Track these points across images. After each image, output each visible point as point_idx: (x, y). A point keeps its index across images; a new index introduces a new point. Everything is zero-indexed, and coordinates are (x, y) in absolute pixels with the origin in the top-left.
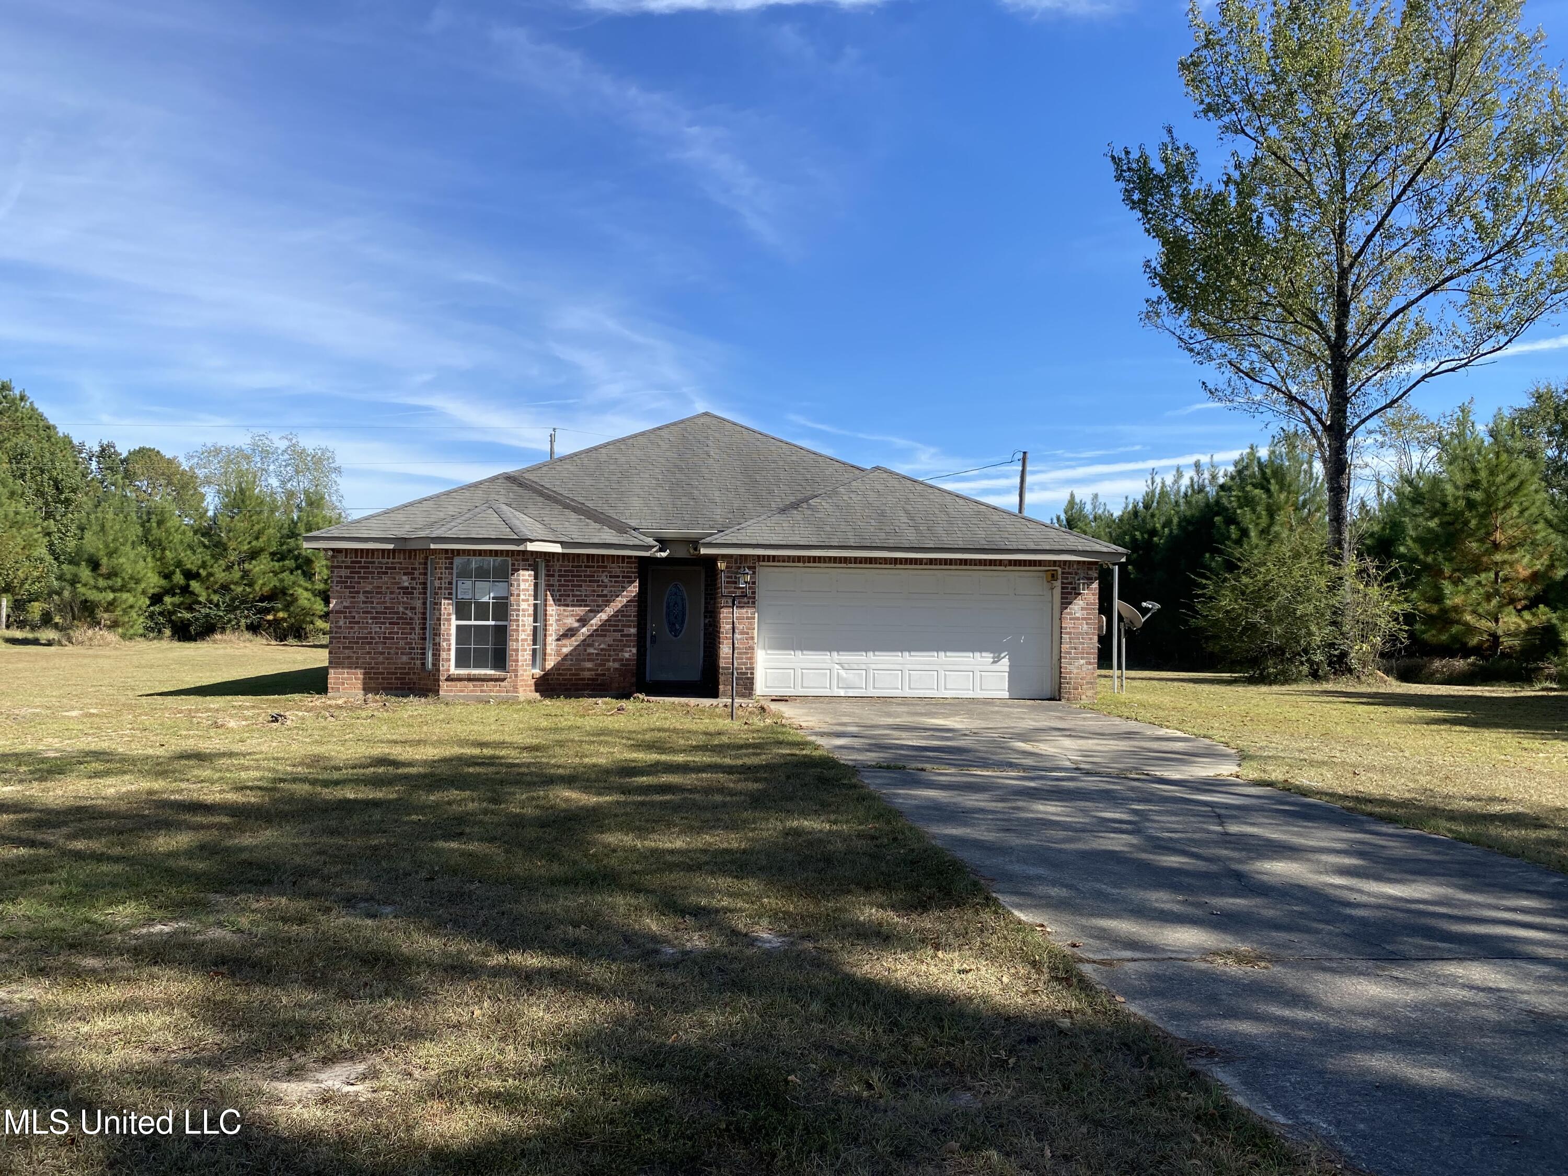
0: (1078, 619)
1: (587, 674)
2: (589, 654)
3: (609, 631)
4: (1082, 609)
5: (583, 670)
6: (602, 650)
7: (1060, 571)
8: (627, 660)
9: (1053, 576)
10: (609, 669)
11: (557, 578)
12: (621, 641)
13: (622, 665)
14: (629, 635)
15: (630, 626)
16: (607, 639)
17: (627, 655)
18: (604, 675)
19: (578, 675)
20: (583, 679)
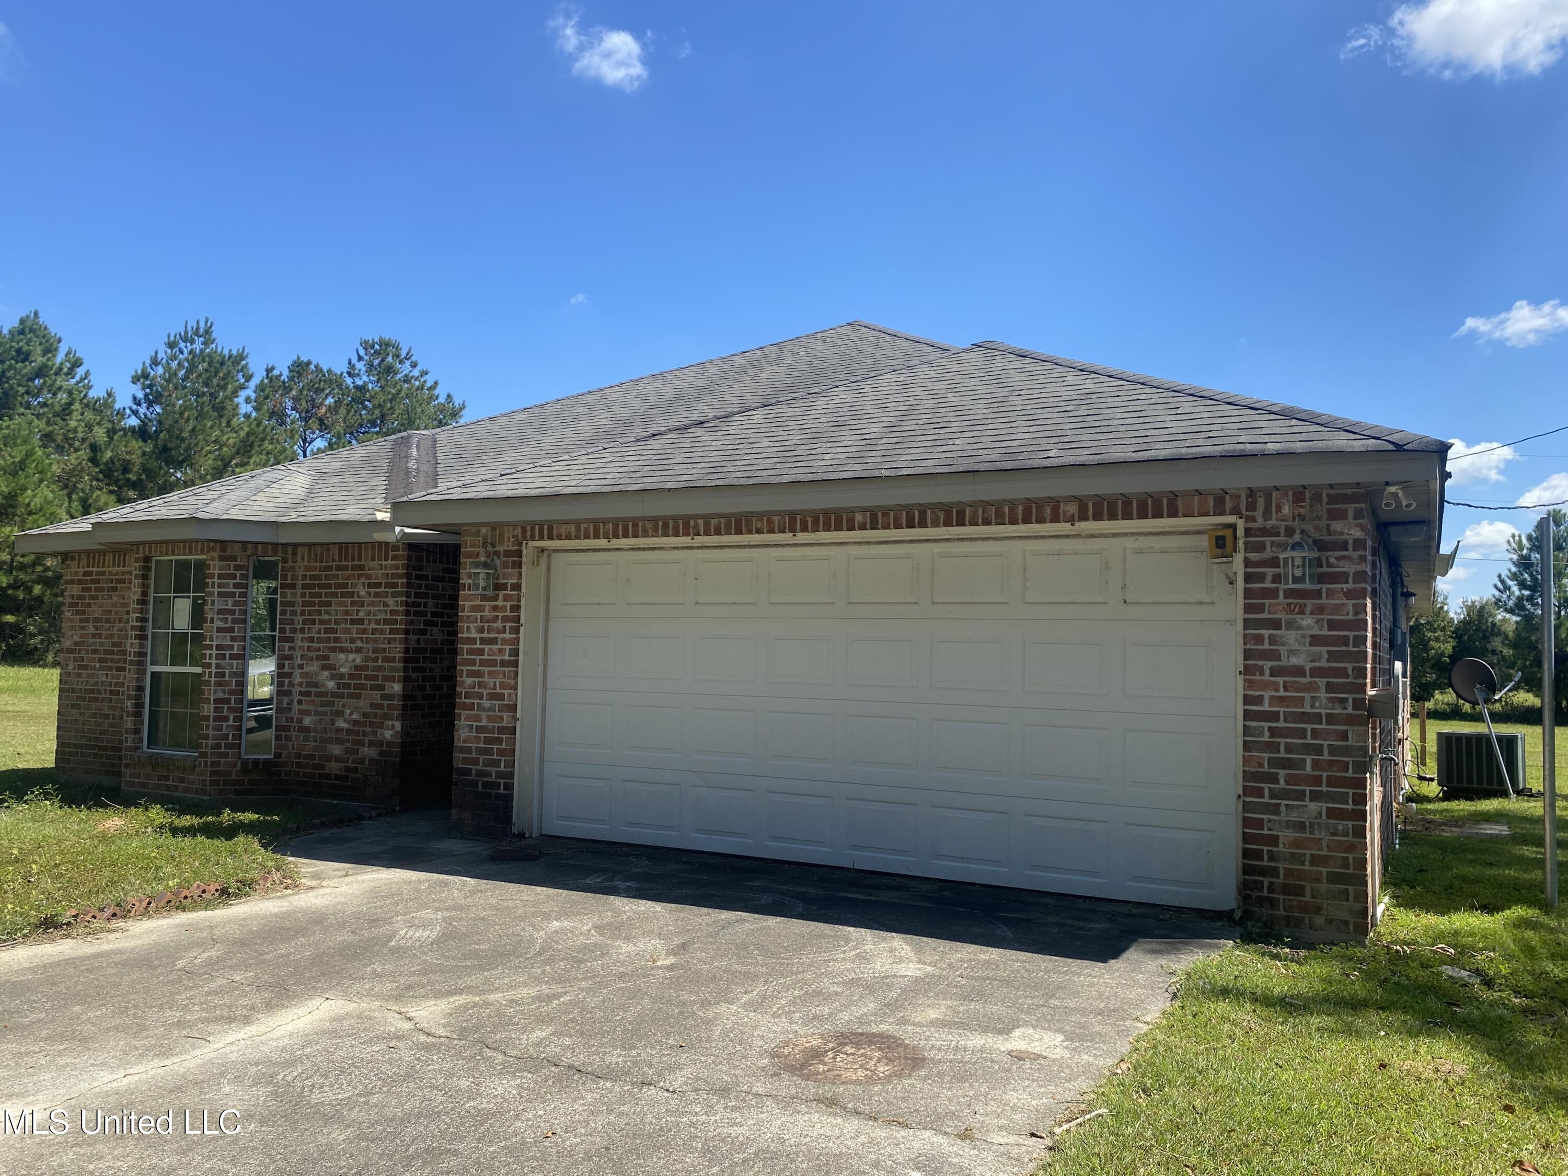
0: (1299, 671)
1: (333, 767)
2: (339, 730)
3: (364, 687)
4: (1315, 640)
5: (329, 758)
6: (356, 722)
7: (1241, 525)
8: (389, 744)
9: (1220, 542)
10: (362, 761)
11: (299, 591)
12: (381, 707)
13: (381, 753)
14: (390, 697)
15: (392, 679)
16: (362, 703)
17: (388, 734)
18: (355, 770)
19: (321, 767)
20: (328, 776)
